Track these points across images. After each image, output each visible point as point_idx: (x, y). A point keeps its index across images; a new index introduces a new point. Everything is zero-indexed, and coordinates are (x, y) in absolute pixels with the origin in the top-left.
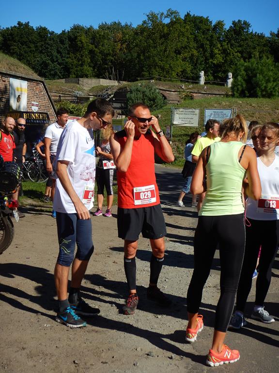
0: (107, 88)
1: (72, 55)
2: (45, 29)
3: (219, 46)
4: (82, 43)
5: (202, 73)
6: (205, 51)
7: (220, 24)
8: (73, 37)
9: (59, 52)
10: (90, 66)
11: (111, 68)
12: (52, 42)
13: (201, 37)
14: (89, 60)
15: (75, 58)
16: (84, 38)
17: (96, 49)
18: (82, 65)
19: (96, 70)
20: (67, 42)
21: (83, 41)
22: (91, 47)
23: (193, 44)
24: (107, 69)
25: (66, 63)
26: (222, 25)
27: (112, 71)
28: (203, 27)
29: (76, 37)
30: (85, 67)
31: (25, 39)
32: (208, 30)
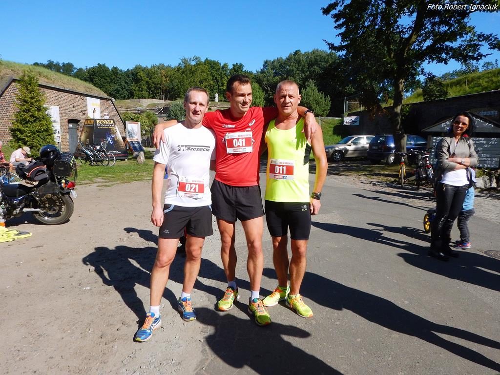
0: (158, 105)
1: (134, 84)
3: (226, 78)
4: (141, 77)
5: (217, 95)
6: (218, 82)
7: (225, 66)
8: (134, 73)
10: (147, 91)
12: (121, 76)
13: (215, 73)
14: (146, 88)
15: (137, 86)
16: (142, 74)
17: (150, 81)
19: (151, 94)
20: (131, 76)
21: (142, 76)
22: (147, 79)
23: (210, 77)
25: (131, 90)
26: (227, 66)
27: (161, 94)
28: (217, 67)
29: (137, 73)
30: (143, 92)
32: (219, 69)
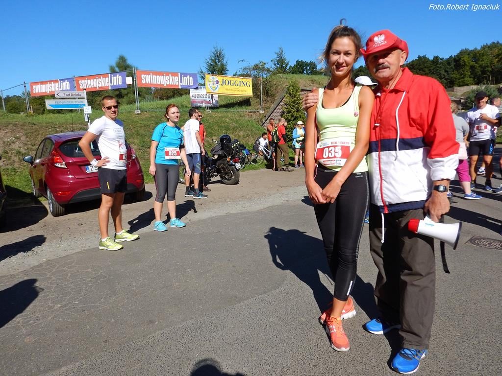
1: (455, 71)
2: (437, 57)
4: (464, 62)
8: (457, 59)
9: (446, 71)
11: (489, 76)
12: (441, 65)
14: (469, 74)
15: (458, 73)
18: (463, 78)
19: (476, 80)
20: (453, 63)
24: (486, 78)
27: (489, 79)
29: (460, 59)
31: (422, 66)
